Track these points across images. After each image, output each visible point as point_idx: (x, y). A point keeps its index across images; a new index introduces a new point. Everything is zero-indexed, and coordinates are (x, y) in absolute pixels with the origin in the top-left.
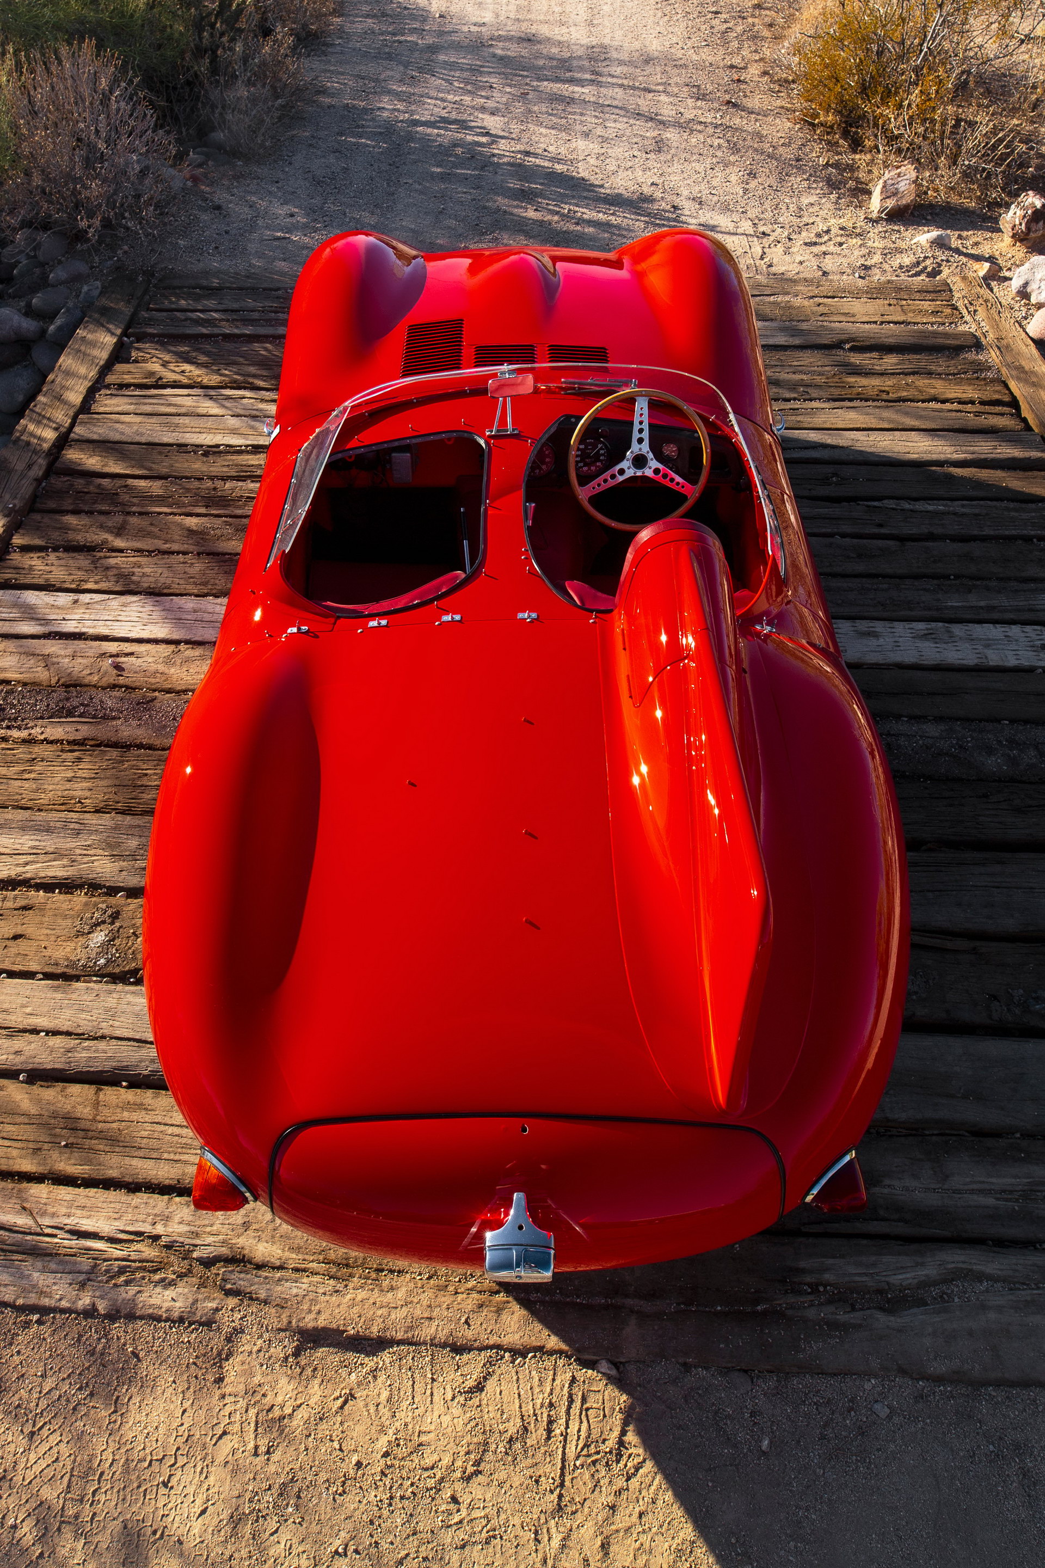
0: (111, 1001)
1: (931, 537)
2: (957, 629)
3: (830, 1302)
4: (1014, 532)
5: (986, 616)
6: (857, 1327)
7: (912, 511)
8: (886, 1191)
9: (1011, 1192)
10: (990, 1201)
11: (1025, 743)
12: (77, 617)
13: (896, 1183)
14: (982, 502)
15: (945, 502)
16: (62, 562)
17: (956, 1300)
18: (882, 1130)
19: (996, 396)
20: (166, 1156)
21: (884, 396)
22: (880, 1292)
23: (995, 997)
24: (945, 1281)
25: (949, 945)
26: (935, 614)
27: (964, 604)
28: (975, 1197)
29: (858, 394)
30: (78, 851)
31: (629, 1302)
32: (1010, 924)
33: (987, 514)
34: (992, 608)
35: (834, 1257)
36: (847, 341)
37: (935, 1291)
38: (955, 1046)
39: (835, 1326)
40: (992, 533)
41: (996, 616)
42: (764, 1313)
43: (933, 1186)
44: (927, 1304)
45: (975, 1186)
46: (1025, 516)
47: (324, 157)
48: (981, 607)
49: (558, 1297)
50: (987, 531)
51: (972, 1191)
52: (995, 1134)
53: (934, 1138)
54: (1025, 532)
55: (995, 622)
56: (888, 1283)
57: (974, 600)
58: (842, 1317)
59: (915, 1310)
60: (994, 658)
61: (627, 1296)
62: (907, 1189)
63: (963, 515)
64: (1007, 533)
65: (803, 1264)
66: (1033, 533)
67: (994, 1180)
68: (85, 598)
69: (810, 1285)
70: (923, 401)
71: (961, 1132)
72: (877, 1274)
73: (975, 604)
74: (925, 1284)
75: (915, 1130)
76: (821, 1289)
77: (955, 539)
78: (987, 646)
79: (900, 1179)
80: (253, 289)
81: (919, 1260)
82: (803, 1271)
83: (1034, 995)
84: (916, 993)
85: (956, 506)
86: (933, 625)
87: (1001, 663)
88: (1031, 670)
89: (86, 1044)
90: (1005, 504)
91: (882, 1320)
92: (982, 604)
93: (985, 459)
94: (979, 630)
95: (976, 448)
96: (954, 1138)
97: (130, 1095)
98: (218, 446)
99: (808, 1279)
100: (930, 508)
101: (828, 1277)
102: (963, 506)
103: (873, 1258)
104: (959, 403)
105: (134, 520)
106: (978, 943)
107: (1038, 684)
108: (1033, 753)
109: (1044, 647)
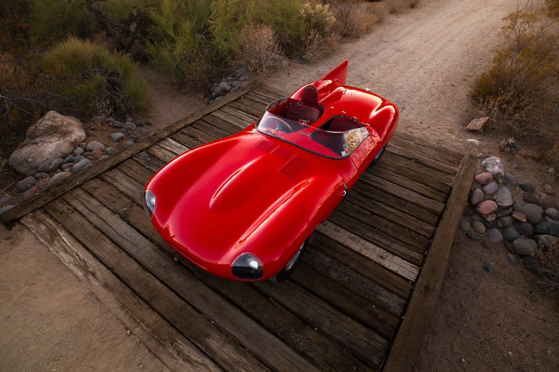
0: (117, 221)
1: (382, 217)
2: (362, 241)
3: (176, 351)
4: (407, 226)
5: (374, 242)
6: (175, 359)
7: (384, 208)
8: (209, 340)
9: (233, 359)
10: (227, 358)
11: (348, 275)
12: (178, 150)
13: (212, 341)
14: (406, 215)
15: (395, 210)
16: (186, 138)
17: (199, 369)
18: (222, 330)
19: (444, 190)
20: (101, 251)
21: (409, 177)
22: (187, 356)
23: (275, 322)
24: (200, 364)
25: (276, 305)
26: (361, 235)
27: (372, 236)
28: (225, 355)
29: (403, 174)
30: (137, 192)
31: (143, 324)
32: (295, 309)
33: (404, 218)
34: (378, 241)
35: (185, 344)
36: (415, 159)
37: (197, 364)
38: (254, 324)
39: (172, 355)
40: (400, 223)
41: (377, 243)
42: (162, 344)
43: (219, 347)
44: (192, 365)
45: (227, 353)
46: (415, 223)
47: (326, 68)
48: (376, 239)
49: (133, 315)
50: (400, 222)
51: (225, 353)
52: (243, 347)
53: (230, 339)
54: (410, 227)
55: (374, 244)
56: (189, 356)
57: (376, 237)
58: (174, 355)
59: (189, 364)
60: (364, 252)
61: (143, 323)
62: (213, 343)
63: (398, 215)
64: (405, 225)
65: (178, 341)
66: (412, 228)
67: (233, 355)
68: (183, 147)
69: (176, 345)
70: (420, 183)
71: (237, 342)
72: (189, 353)
73: (375, 238)
74: (196, 361)
75: (228, 335)
76: (177, 347)
77: (388, 220)
78: (365, 249)
79: (214, 340)
80: (278, 95)
81: (200, 357)
82: (177, 342)
83: (284, 327)
84: (258, 309)
85: (398, 213)
86: (357, 237)
87: (364, 254)
88: (371, 260)
89: (107, 225)
90: (414, 219)
91: (181, 361)
92: (377, 239)
93: (420, 205)
94: (368, 244)
95: (421, 201)
96: (234, 341)
97: (105, 238)
99: (176, 344)
100: (390, 209)
101: (180, 347)
102: (400, 213)
103: (192, 350)
104: (431, 188)
105: (207, 135)
106: (283, 309)
107: (368, 264)
108: (347, 278)
109: (382, 257)
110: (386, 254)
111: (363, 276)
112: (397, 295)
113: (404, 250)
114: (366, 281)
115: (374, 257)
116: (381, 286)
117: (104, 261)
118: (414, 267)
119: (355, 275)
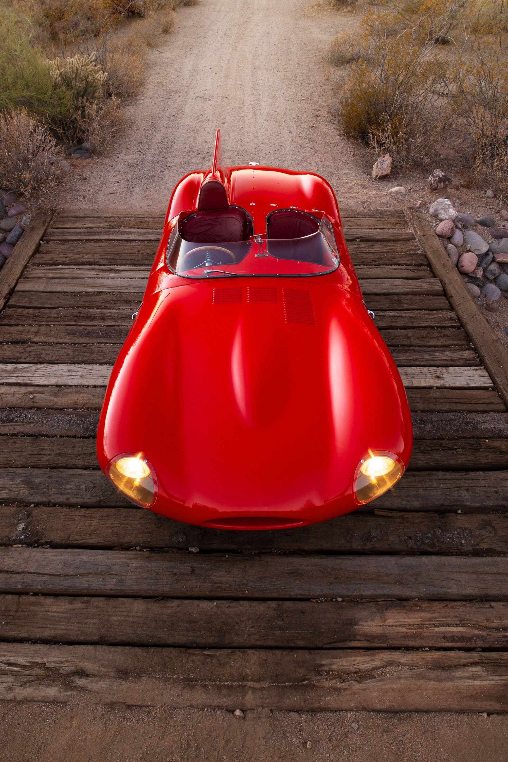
0: (26, 555)
1: (391, 328)
3: (334, 678)
4: (426, 325)
5: (413, 363)
6: (345, 689)
7: (383, 316)
8: (360, 627)
9: (413, 625)
10: (404, 630)
11: (427, 421)
12: (15, 375)
13: (364, 623)
14: (413, 311)
15: (398, 311)
16: (10, 349)
17: (388, 675)
18: (359, 600)
19: (421, 262)
20: (49, 626)
21: (374, 263)
22: (356, 673)
23: (410, 538)
24: (383, 667)
25: (391, 514)
27: (404, 358)
28: (397, 628)
29: (363, 262)
30: (13, 486)
31: (249, 684)
32: (417, 504)
33: (415, 317)
34: (416, 360)
35: (337, 658)
36: (358, 238)
37: (379, 672)
38: (392, 560)
39: (336, 689)
40: (417, 325)
41: (417, 363)
42: (306, 686)
43: (380, 624)
44: (375, 678)
45: (397, 623)
46: (431, 317)
47: (133, 154)
48: (411, 360)
49: (218, 683)
50: (415, 324)
51: (396, 626)
52: (407, 599)
53: (382, 603)
54: (431, 324)
55: (417, 366)
56: (359, 669)
58: (339, 685)
59: (370, 681)
60: (415, 383)
61: (248, 681)
62: (369, 626)
63: (406, 317)
64: (423, 325)
65: (323, 662)
66: (434, 325)
67: (406, 620)
68: (20, 366)
69: (326, 671)
70: (391, 265)
71: (393, 599)
72: (354, 665)
73: (408, 358)
74: (375, 669)
75: (373, 599)
76: (331, 673)
77: (402, 328)
78: (413, 377)
79: (366, 621)
80: (99, 217)
81: (373, 658)
82: (324, 665)
83: (426, 536)
84: (376, 537)
85: (403, 313)
87: (418, 385)
88: (431, 388)
89: (15, 575)
90: (423, 312)
91: (356, 686)
92: (412, 358)
93: (416, 292)
94: (410, 370)
95: (412, 286)
96: (390, 602)
97: (33, 599)
98: (81, 292)
99: (325, 668)
100: (391, 314)
101: (334, 667)
102: (405, 313)
103: (353, 658)
104: (406, 265)
105: (42, 329)
106: (403, 513)
107: (433, 394)
108: (430, 425)
109: (438, 377)
110: (438, 372)
111: (443, 412)
112: (494, 411)
113: (449, 355)
114: (451, 416)
115: (430, 382)
116: (470, 412)
117: (75, 638)
118: (477, 370)
119: (434, 417)
